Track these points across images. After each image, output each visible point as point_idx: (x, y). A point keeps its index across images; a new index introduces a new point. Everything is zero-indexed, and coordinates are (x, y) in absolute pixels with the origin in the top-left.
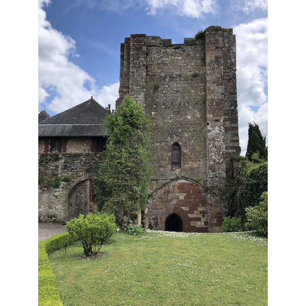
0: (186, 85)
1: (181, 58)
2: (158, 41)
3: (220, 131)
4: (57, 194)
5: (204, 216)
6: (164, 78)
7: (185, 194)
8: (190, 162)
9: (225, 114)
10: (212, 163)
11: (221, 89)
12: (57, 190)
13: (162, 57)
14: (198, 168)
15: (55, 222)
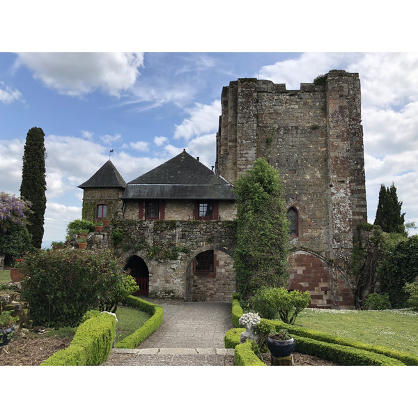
0: (303, 139)
1: (297, 107)
2: (270, 85)
3: (346, 194)
4: (174, 266)
5: (326, 293)
6: (278, 130)
7: (304, 268)
8: (310, 231)
9: (352, 174)
10: (336, 231)
11: (346, 145)
12: (174, 262)
13: (275, 105)
14: (319, 237)
15: (173, 298)
